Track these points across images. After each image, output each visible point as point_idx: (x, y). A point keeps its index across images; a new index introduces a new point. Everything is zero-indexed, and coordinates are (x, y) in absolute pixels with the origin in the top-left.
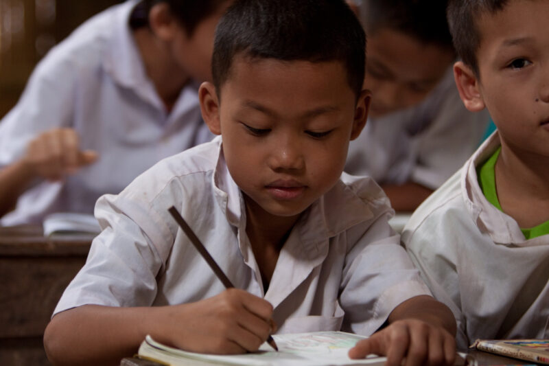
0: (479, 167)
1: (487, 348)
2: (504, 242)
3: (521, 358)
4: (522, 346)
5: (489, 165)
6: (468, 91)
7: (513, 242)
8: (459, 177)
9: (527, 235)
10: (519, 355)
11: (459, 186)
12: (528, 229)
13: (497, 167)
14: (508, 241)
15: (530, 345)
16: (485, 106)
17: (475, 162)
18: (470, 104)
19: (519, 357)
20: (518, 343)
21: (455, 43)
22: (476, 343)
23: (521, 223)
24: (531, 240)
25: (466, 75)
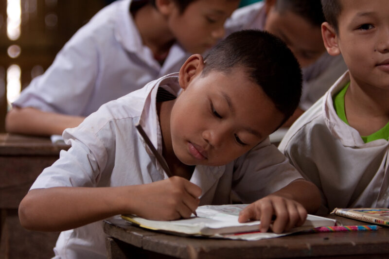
0: (334, 96)
1: (342, 214)
2: (350, 145)
3: (365, 220)
4: (365, 212)
5: (341, 95)
6: (330, 42)
7: (356, 145)
8: (321, 102)
9: (365, 140)
10: (363, 218)
11: (321, 109)
12: (366, 137)
13: (346, 96)
14: (353, 145)
15: (370, 212)
16: (340, 52)
17: (331, 93)
18: (331, 50)
19: (363, 220)
20: (362, 211)
21: (324, 10)
22: (335, 210)
23: (361, 132)
24: (368, 144)
25: (330, 31)
